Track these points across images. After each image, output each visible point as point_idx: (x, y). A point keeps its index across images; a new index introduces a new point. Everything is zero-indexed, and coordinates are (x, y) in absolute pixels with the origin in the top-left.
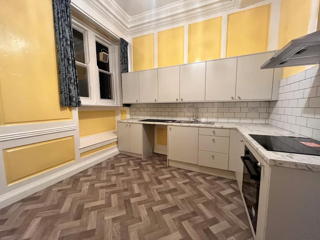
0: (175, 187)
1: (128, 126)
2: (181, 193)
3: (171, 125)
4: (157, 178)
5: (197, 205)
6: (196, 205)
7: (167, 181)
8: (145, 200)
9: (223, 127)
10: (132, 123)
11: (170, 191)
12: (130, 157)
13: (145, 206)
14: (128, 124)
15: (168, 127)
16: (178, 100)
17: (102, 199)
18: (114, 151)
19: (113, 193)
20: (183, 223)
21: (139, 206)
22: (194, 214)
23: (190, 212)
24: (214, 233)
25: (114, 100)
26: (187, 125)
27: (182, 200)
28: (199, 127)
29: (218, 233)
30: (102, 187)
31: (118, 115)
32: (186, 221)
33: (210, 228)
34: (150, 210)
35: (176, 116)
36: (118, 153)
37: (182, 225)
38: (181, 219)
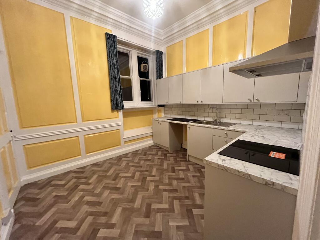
0: (184, 177)
1: (159, 123)
2: (186, 182)
3: (190, 125)
4: (173, 168)
5: (194, 193)
6: (192, 193)
7: (180, 172)
8: (157, 180)
9: (235, 130)
10: (162, 121)
11: (178, 179)
12: (161, 148)
13: (155, 184)
14: (159, 122)
15: (188, 126)
16: (199, 102)
17: (130, 173)
18: (150, 142)
19: (138, 171)
20: (174, 200)
21: (151, 183)
22: (187, 198)
23: (184, 196)
24: (194, 213)
25: (153, 101)
26: (203, 126)
27: (184, 187)
28: (213, 128)
29: (197, 215)
30: (133, 166)
31: (155, 113)
32: (178, 200)
33: (193, 210)
34: (157, 186)
35: (201, 116)
36: (153, 144)
37: (173, 201)
38: (175, 198)
